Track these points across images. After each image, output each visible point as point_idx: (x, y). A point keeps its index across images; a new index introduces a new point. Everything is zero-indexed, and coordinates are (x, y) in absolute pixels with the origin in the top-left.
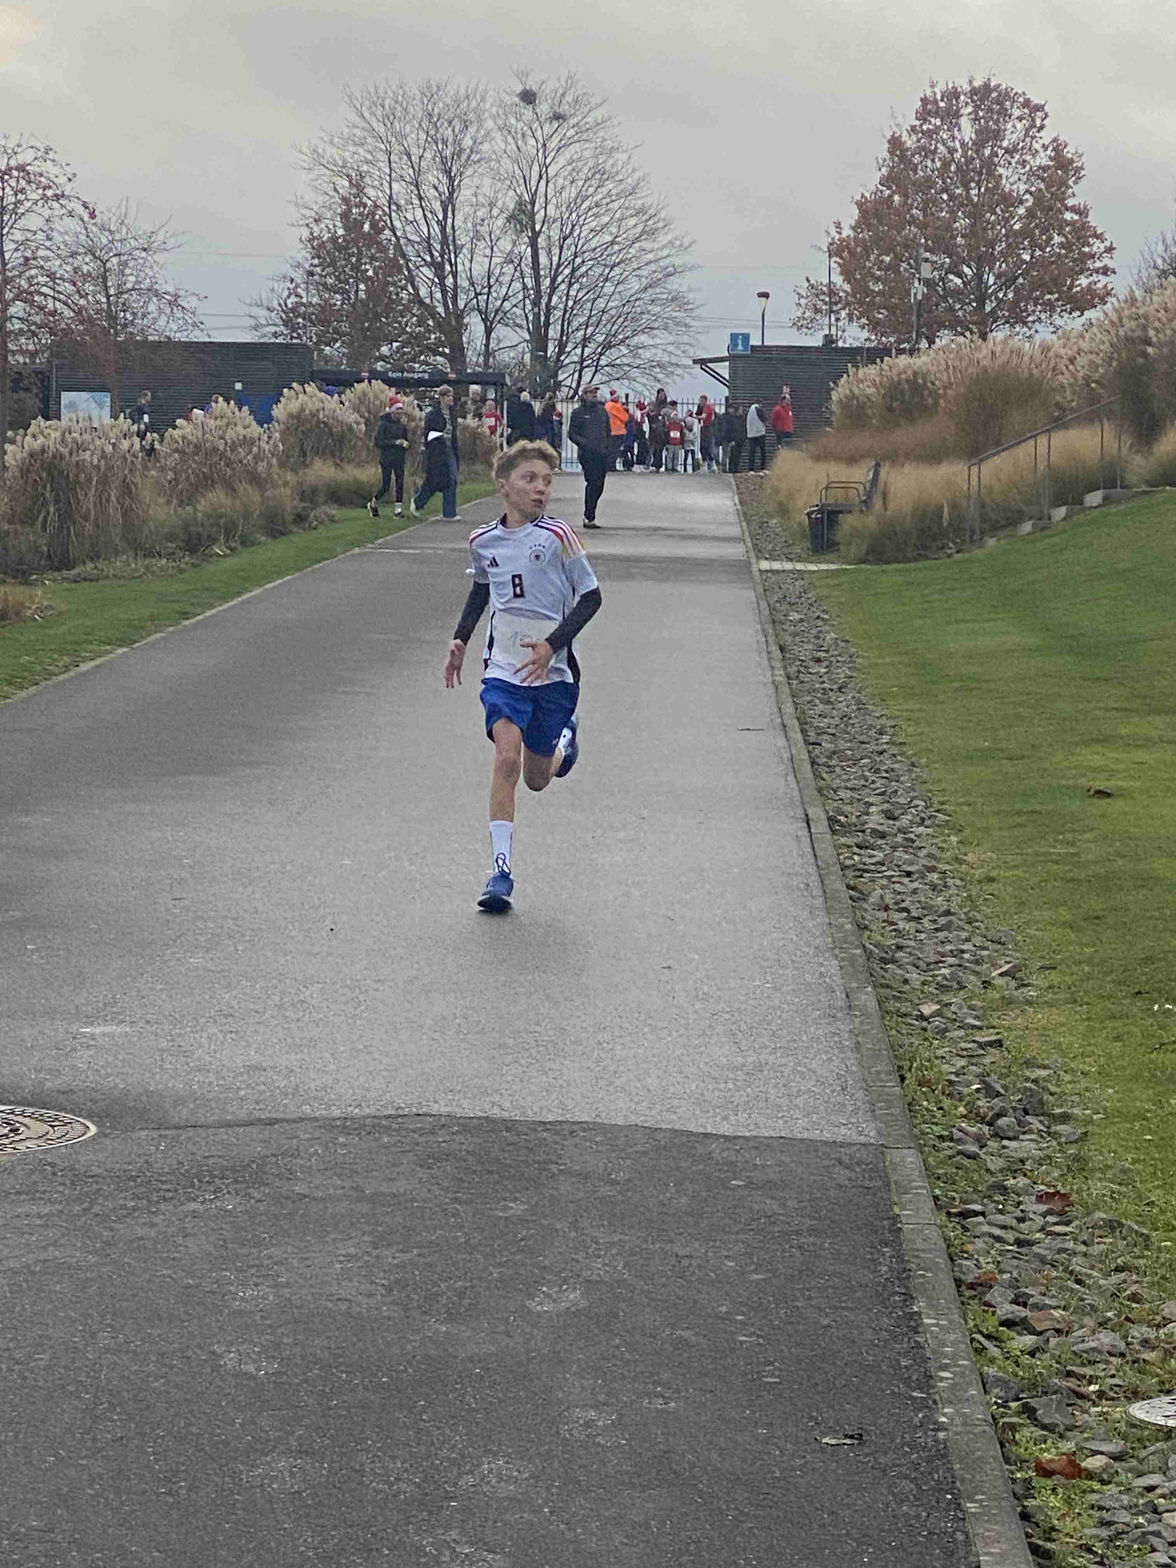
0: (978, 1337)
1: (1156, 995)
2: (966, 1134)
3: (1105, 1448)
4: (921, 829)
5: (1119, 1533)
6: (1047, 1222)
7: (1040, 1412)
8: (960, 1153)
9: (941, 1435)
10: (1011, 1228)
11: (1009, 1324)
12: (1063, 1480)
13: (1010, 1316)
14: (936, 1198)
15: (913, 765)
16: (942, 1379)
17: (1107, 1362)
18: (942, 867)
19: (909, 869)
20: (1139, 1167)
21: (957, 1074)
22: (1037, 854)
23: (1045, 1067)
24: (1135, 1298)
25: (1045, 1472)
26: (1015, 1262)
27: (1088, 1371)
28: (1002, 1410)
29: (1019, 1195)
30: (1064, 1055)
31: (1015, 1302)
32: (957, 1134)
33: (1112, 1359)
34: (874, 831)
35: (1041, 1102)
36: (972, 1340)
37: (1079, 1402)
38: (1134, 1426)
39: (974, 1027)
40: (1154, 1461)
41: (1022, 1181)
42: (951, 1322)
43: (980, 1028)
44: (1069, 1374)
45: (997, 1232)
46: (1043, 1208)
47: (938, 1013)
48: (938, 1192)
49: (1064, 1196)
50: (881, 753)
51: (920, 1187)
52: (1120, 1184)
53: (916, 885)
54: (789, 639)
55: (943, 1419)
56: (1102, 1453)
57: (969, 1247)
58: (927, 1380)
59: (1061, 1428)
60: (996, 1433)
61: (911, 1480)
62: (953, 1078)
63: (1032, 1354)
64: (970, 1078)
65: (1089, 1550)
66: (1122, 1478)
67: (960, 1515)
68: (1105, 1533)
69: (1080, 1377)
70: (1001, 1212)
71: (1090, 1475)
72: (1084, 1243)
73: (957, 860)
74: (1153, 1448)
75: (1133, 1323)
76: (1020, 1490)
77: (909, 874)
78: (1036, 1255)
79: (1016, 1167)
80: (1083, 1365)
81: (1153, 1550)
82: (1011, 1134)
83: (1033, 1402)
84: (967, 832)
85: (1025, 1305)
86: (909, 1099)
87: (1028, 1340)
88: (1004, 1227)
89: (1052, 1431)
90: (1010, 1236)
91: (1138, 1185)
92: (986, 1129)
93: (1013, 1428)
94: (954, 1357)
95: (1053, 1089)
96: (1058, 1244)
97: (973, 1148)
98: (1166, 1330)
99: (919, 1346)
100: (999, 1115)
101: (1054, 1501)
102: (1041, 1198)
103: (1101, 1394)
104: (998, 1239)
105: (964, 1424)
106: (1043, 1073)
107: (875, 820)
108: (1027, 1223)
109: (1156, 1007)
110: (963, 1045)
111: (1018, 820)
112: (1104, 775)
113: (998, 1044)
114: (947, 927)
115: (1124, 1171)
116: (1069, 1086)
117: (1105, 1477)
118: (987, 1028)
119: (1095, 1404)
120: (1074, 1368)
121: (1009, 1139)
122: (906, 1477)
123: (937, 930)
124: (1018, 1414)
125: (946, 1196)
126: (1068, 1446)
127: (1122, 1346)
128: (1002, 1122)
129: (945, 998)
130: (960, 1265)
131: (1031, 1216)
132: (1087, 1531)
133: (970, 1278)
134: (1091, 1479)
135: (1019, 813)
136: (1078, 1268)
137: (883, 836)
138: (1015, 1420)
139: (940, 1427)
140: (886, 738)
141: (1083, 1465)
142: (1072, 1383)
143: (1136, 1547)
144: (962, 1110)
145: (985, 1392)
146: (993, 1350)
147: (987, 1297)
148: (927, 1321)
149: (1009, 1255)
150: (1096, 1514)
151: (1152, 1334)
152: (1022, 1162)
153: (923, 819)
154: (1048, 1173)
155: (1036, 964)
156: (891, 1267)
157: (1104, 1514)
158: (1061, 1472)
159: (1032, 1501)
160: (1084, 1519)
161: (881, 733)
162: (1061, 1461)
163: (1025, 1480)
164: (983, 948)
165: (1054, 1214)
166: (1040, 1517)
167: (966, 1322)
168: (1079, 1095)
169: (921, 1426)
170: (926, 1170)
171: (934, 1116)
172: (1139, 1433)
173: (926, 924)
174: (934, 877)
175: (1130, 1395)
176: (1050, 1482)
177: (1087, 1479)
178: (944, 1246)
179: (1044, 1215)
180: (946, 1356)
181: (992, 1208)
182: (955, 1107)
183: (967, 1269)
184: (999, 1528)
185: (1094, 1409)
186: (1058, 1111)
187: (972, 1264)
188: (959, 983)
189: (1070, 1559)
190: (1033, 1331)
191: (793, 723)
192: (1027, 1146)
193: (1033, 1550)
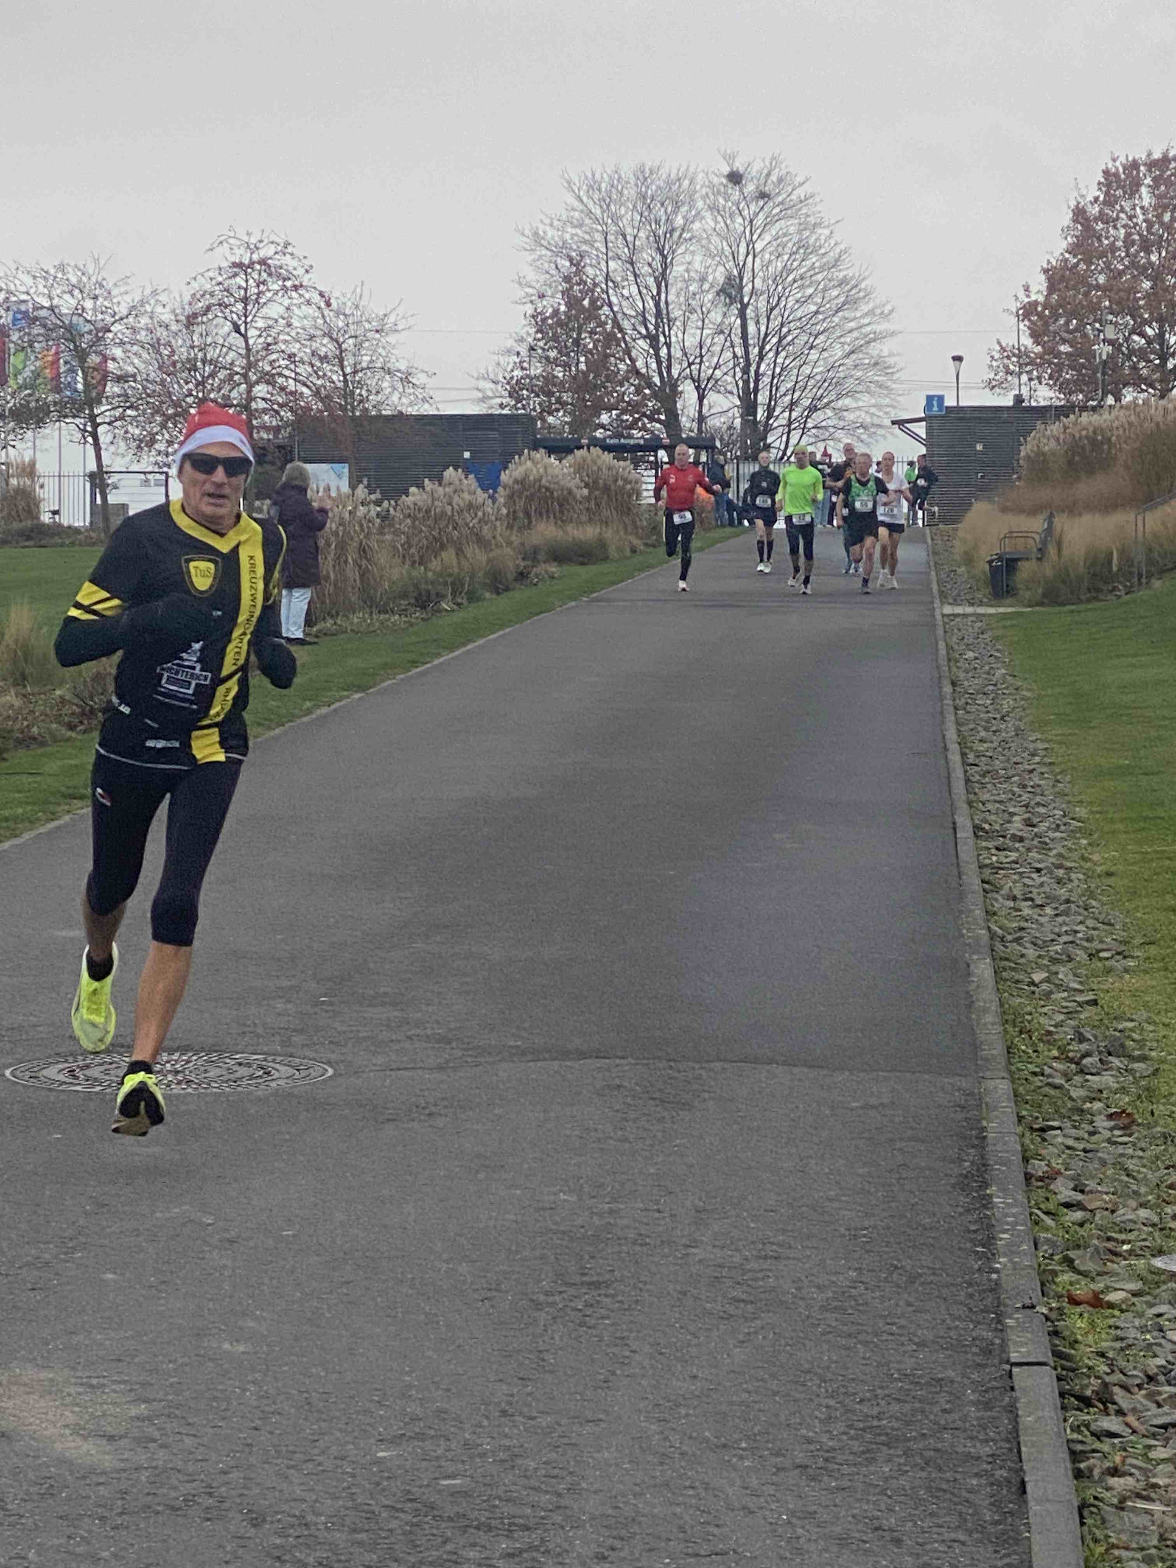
0: (1036, 1211)
2: (1056, 1070)
3: (1125, 1287)
4: (1058, 835)
5: (1130, 1346)
6: (1113, 1136)
7: (1077, 1262)
8: (1048, 1084)
9: (994, 1276)
10: (1083, 1139)
11: (1068, 1205)
12: (1091, 1309)
13: (1068, 1200)
14: (1020, 1118)
15: (1058, 781)
16: (1001, 1239)
17: (1139, 1230)
18: (1069, 864)
19: (1039, 866)
21: (1056, 1026)
22: (1156, 852)
23: (1132, 1020)
24: (1172, 1187)
25: (1074, 1301)
26: (1081, 1163)
27: (1123, 1237)
28: (1047, 1261)
29: (1093, 1115)
30: (1148, 1009)
31: (1075, 1189)
32: (1047, 1071)
33: (1145, 1228)
34: (1014, 836)
35: (1122, 1046)
36: (1031, 1214)
37: (1115, 1258)
38: (1154, 1273)
39: (1075, 990)
40: (1164, 1296)
41: (1098, 1105)
42: (1015, 1200)
43: (1081, 991)
44: (1109, 1239)
45: (1070, 1142)
46: (1112, 1123)
47: (1047, 980)
48: (1024, 1113)
49: (1129, 1115)
50: (1031, 771)
51: (1007, 1107)
53: (1044, 879)
54: (962, 675)
55: (998, 1266)
56: (1123, 1290)
57: (1043, 1152)
58: (990, 1241)
59: (1094, 1274)
60: (1039, 1274)
61: (966, 1305)
62: (1052, 1029)
63: (1081, 1225)
64: (1067, 1029)
65: (1102, 1355)
66: (1139, 1307)
67: (1000, 1327)
68: (1118, 1345)
69: (1116, 1240)
70: (1075, 1127)
71: (1111, 1305)
72: (1142, 1150)
73: (1083, 858)
74: (1164, 1287)
75: (1168, 1203)
76: (1053, 1316)
77: (1038, 870)
78: (1100, 1158)
79: (1096, 1095)
80: (1121, 1232)
81: (1155, 1356)
82: (1094, 1071)
83: (1071, 1254)
84: (1096, 836)
85: (1082, 1192)
86: (1009, 1043)
87: (1079, 1215)
88: (1077, 1139)
89: (1086, 1276)
90: (1080, 1146)
92: (1073, 1066)
93: (1055, 1273)
94: (1014, 1223)
95: (1136, 1036)
96: (1120, 1150)
97: (1059, 1080)
99: (987, 1216)
100: (1084, 1056)
101: (1079, 1324)
102: (1110, 1117)
103: (1131, 1252)
104: (1068, 1148)
105: (1015, 1269)
106: (1130, 1025)
107: (1017, 826)
108: (1097, 1136)
110: (1064, 1004)
111: (1142, 824)
113: (1095, 1003)
114: (1066, 913)
116: (1151, 1035)
117: (1124, 1307)
118: (1088, 991)
119: (1125, 1259)
120: (1113, 1235)
121: (1092, 1074)
122: (961, 1303)
123: (1056, 915)
124: (1060, 1264)
125: (1031, 1116)
126: (1100, 1286)
127: (1156, 1219)
128: (1087, 1061)
129: (1054, 968)
130: (1034, 1165)
131: (1101, 1130)
132: (1104, 1344)
133: (1040, 1174)
134: (1113, 1308)
135: (1145, 819)
136: (1131, 1167)
137: (1021, 840)
138: (1058, 1268)
139: (997, 1271)
140: (1037, 759)
141: (1107, 1298)
142: (1110, 1245)
143: (1142, 1354)
144: (1055, 1053)
145: (1036, 1249)
146: (1048, 1221)
147: (1052, 1187)
148: (995, 1200)
149: (1076, 1158)
150: (1113, 1332)
152: (1101, 1091)
153: (1058, 826)
154: (1120, 1099)
155: (1137, 941)
156: (973, 1163)
157: (1119, 1332)
158: (1087, 1303)
159: (1062, 1323)
160: (1104, 1336)
161: (1033, 755)
162: (1090, 1295)
163: (1059, 1308)
164: (1094, 929)
165: (1120, 1129)
166: (1066, 1333)
167: (1029, 1202)
168: (1158, 1041)
169: (979, 1270)
170: (1016, 1096)
171: (1030, 1057)
172: (1156, 1278)
173: (1048, 910)
174: (1061, 872)
175: (1155, 1252)
176: (1078, 1309)
177: (1109, 1308)
178: (1019, 1148)
179: (1111, 1129)
180: (1008, 1224)
181: (1069, 1124)
182: (1049, 1050)
183: (1039, 1167)
184: (1029, 1335)
185: (1124, 1262)
186: (1137, 1053)
187: (1043, 1163)
188: (1069, 957)
189: (1087, 1361)
190: (1084, 1209)
191: (954, 747)
192: (1107, 1080)
193: (1057, 1354)
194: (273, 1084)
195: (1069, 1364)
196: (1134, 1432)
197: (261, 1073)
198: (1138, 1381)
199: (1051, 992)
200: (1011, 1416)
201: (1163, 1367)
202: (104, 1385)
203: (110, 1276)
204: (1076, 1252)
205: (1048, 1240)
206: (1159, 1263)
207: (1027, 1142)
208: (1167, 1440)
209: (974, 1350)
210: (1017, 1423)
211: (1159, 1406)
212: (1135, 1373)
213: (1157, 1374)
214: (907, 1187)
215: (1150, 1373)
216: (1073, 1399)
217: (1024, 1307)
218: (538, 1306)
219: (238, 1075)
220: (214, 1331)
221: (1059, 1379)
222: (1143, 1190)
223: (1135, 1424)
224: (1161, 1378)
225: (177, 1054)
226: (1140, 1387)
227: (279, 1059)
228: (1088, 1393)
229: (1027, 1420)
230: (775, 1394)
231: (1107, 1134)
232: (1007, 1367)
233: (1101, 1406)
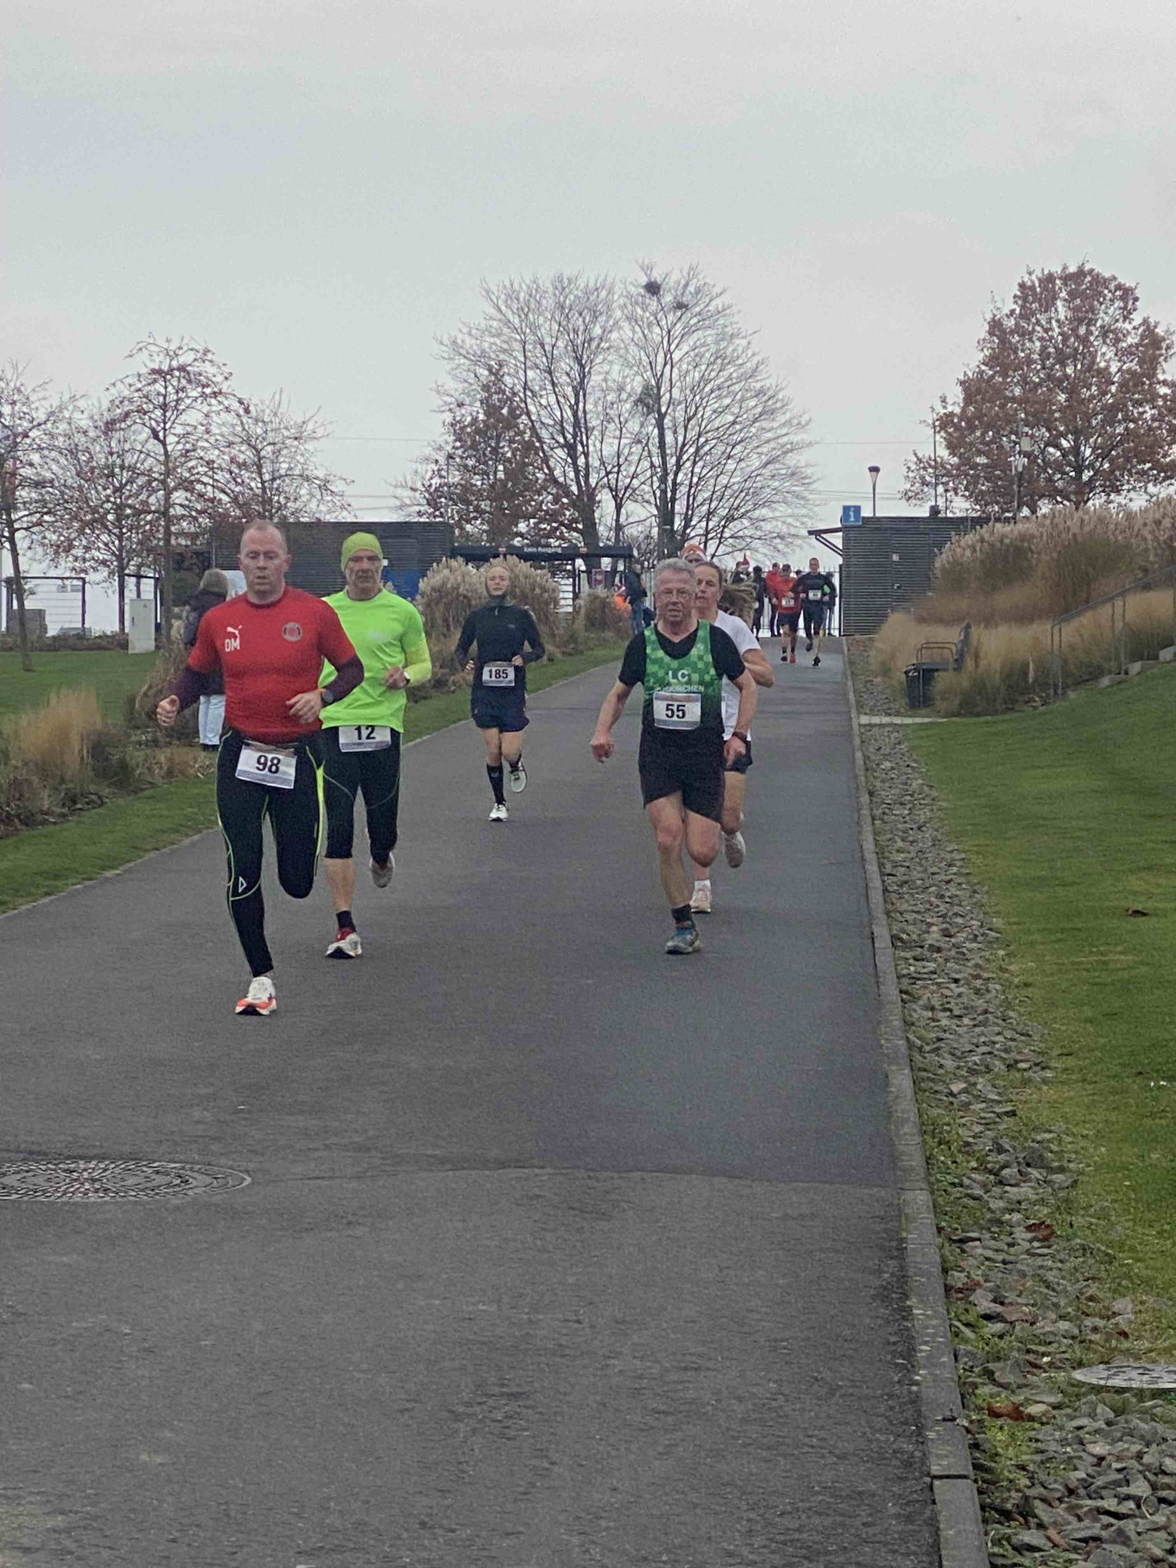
0: (956, 1323)
1: (1155, 1075)
2: (974, 1181)
3: (1045, 1400)
4: (975, 945)
5: (1051, 1459)
6: (1033, 1247)
7: (997, 1374)
8: (967, 1195)
9: (914, 1388)
10: (1002, 1251)
11: (988, 1317)
12: (1009, 1421)
13: (988, 1312)
14: (940, 1230)
15: (975, 892)
16: (921, 1351)
17: (1059, 1342)
18: (986, 975)
19: (957, 976)
20: (1116, 1205)
22: (1073, 963)
23: (1050, 1132)
24: (1091, 1299)
25: (995, 1414)
26: (1000, 1275)
27: (1042, 1349)
28: (967, 1373)
29: (1012, 1227)
30: (1067, 1121)
31: (994, 1301)
32: (966, 1181)
33: (1065, 1341)
34: (931, 946)
35: (1041, 1157)
36: (951, 1326)
37: (1035, 1370)
38: (1073, 1385)
39: (994, 1101)
40: (1085, 1409)
41: (1016, 1217)
42: (935, 1311)
43: (1000, 1102)
44: (1028, 1351)
45: (989, 1254)
47: (965, 1091)
48: (943, 1224)
49: (1048, 1226)
50: (948, 882)
51: (927, 1218)
52: (1099, 1218)
53: (961, 990)
54: (878, 784)
55: (917, 1378)
56: (1043, 1402)
57: (963, 1263)
58: (910, 1353)
59: (1015, 1386)
60: (959, 1386)
61: (886, 1417)
62: (971, 1140)
63: (1001, 1337)
64: (985, 1140)
65: (1023, 1468)
66: (1059, 1420)
67: (920, 1440)
68: (1038, 1458)
69: (1036, 1352)
70: (994, 1239)
71: (1031, 1418)
72: (1061, 1261)
73: (1001, 969)
74: (1084, 1400)
75: (1088, 1315)
76: (973, 1428)
77: (956, 981)
78: (1019, 1271)
79: (1015, 1206)
80: (1040, 1344)
81: (1076, 1469)
82: (1013, 1182)
83: (991, 1366)
84: (1013, 947)
85: (1002, 1303)
86: (928, 1154)
87: (999, 1327)
88: (997, 1251)
89: (1006, 1389)
90: (1000, 1257)
91: (1113, 1218)
92: (992, 1177)
93: (975, 1386)
94: (934, 1335)
95: (1054, 1148)
96: (1039, 1261)
97: (978, 1192)
98: (1113, 1321)
99: (907, 1329)
100: (1003, 1167)
101: (1000, 1436)
102: (1029, 1228)
103: (1051, 1364)
104: (988, 1259)
105: (934, 1381)
106: (1048, 1136)
107: (934, 936)
108: (1016, 1248)
109: (1152, 1084)
110: (982, 1115)
111: (1058, 935)
112: (1143, 898)
113: (1013, 1114)
114: (984, 1024)
115: (1103, 1209)
116: (1069, 1146)
117: (1044, 1420)
118: (1006, 1102)
119: (1045, 1372)
120: (1034, 1347)
121: (1011, 1186)
122: (882, 1416)
123: (975, 1026)
124: (980, 1376)
125: (950, 1227)
126: (1019, 1398)
127: (1076, 1331)
128: (1005, 1172)
129: (972, 1079)
130: (952, 1275)
131: (1020, 1241)
132: (1024, 1457)
133: (960, 1285)
134: (1033, 1421)
135: (1062, 930)
136: (1050, 1279)
137: (939, 950)
138: (979, 1380)
139: (917, 1384)
140: (955, 869)
141: (1027, 1411)
142: (1031, 1357)
143: (1062, 1467)
144: (974, 1164)
145: (956, 1361)
146: (967, 1332)
147: (971, 1298)
148: (915, 1312)
149: (996, 1270)
150: (1034, 1445)
151: (1101, 1323)
152: (1019, 1202)
153: (976, 936)
154: (1038, 1211)
155: (1056, 1052)
156: (892, 1275)
157: (1039, 1445)
158: (1009, 1416)
159: (983, 1436)
160: (1024, 1448)
161: (950, 866)
162: (1010, 1408)
163: (979, 1421)
164: (1012, 1040)
165: (1039, 1240)
166: (987, 1446)
167: (949, 1313)
168: (1076, 1152)
169: (899, 1382)
170: (935, 1207)
171: (948, 1168)
172: (1076, 1390)
173: (966, 1021)
174: (978, 983)
175: (1075, 1365)
176: (999, 1422)
177: (1029, 1421)
178: (939, 1260)
179: (1031, 1241)
180: (928, 1335)
181: (988, 1235)
182: (968, 1162)
183: (958, 1278)
184: (949, 1448)
185: (1044, 1375)
186: (1056, 1164)
187: (962, 1275)
188: (987, 1067)
189: (1007, 1474)
190: (1004, 1321)
191: (871, 857)
192: (1025, 1191)
193: (977, 1467)
194: (190, 1193)
195: (988, 1476)
196: (1055, 1545)
197: (178, 1181)
198: (1058, 1495)
199: (970, 1103)
200: (933, 1529)
201: (1083, 1480)
202: (19, 1497)
203: (26, 1386)
204: (997, 1365)
205: (968, 1353)
206: (1079, 1375)
207: (948, 1254)
208: (1089, 1554)
209: (895, 1462)
210: (938, 1535)
211: (1080, 1519)
212: (1056, 1486)
213: (1077, 1488)
214: (828, 1299)
215: (1071, 1487)
216: (993, 1512)
217: (944, 1420)
218: (457, 1417)
219: (154, 1183)
220: (132, 1442)
221: (980, 1492)
222: (1062, 1304)
223: (1056, 1538)
224: (1082, 1492)
225: (94, 1162)
226: (1060, 1500)
227: (197, 1167)
228: (1009, 1506)
229: (948, 1533)
230: (696, 1506)
231: (1027, 1245)
232: (928, 1480)
233: (1021, 1519)
